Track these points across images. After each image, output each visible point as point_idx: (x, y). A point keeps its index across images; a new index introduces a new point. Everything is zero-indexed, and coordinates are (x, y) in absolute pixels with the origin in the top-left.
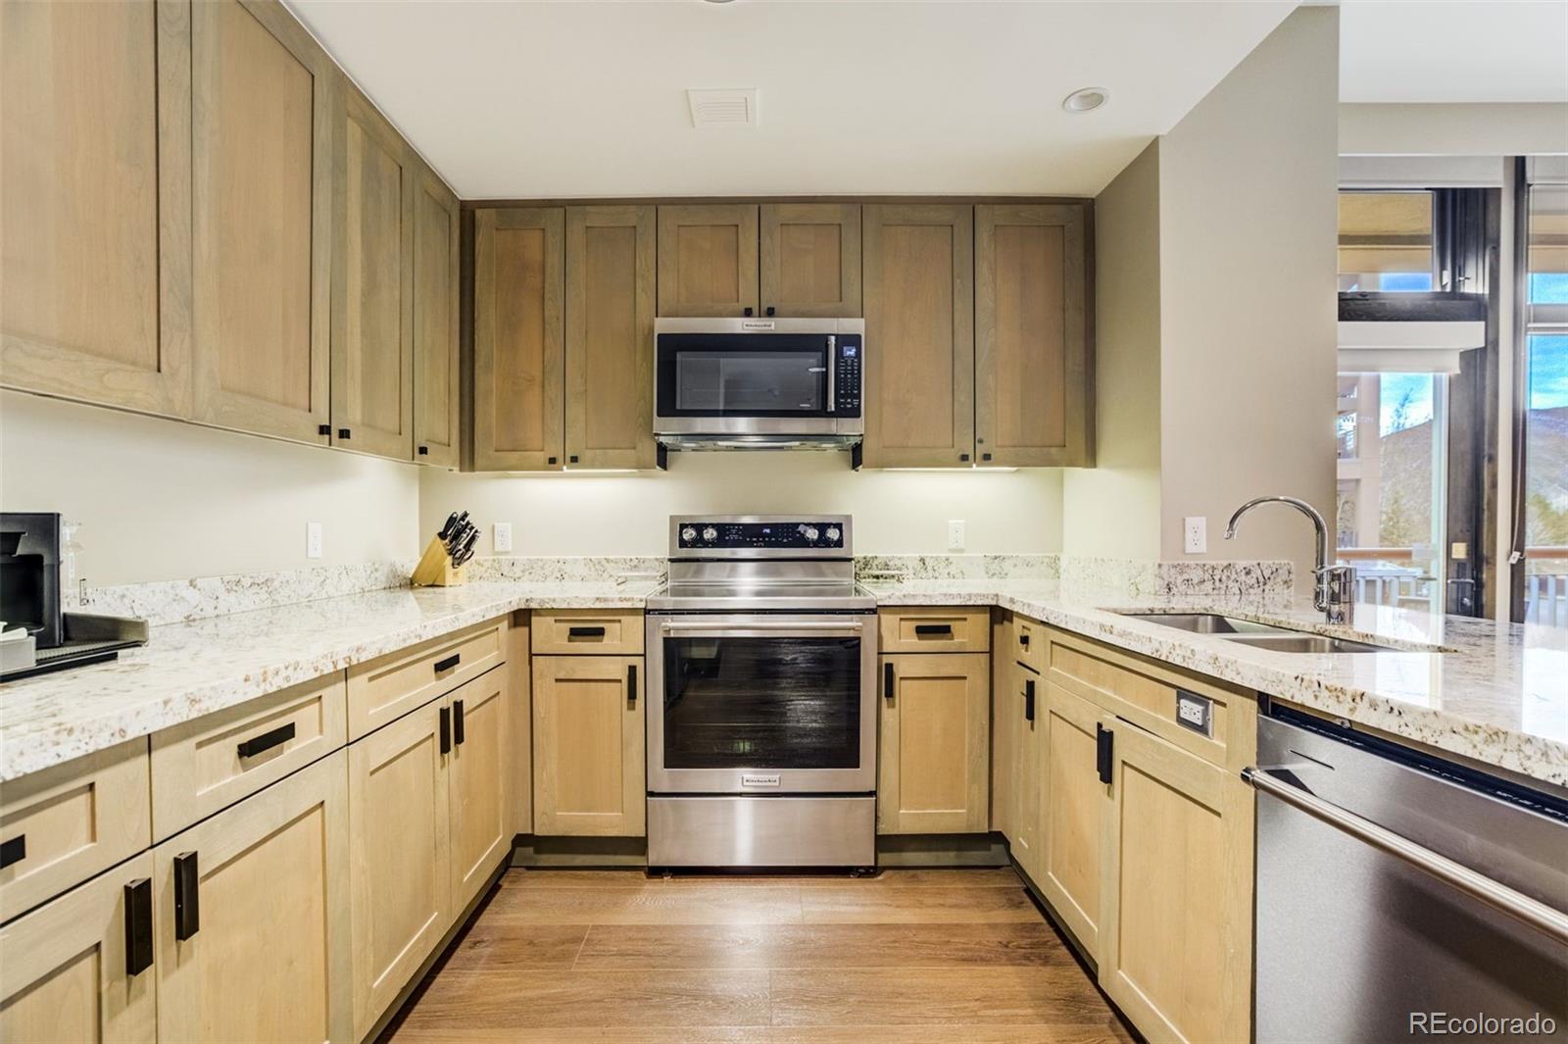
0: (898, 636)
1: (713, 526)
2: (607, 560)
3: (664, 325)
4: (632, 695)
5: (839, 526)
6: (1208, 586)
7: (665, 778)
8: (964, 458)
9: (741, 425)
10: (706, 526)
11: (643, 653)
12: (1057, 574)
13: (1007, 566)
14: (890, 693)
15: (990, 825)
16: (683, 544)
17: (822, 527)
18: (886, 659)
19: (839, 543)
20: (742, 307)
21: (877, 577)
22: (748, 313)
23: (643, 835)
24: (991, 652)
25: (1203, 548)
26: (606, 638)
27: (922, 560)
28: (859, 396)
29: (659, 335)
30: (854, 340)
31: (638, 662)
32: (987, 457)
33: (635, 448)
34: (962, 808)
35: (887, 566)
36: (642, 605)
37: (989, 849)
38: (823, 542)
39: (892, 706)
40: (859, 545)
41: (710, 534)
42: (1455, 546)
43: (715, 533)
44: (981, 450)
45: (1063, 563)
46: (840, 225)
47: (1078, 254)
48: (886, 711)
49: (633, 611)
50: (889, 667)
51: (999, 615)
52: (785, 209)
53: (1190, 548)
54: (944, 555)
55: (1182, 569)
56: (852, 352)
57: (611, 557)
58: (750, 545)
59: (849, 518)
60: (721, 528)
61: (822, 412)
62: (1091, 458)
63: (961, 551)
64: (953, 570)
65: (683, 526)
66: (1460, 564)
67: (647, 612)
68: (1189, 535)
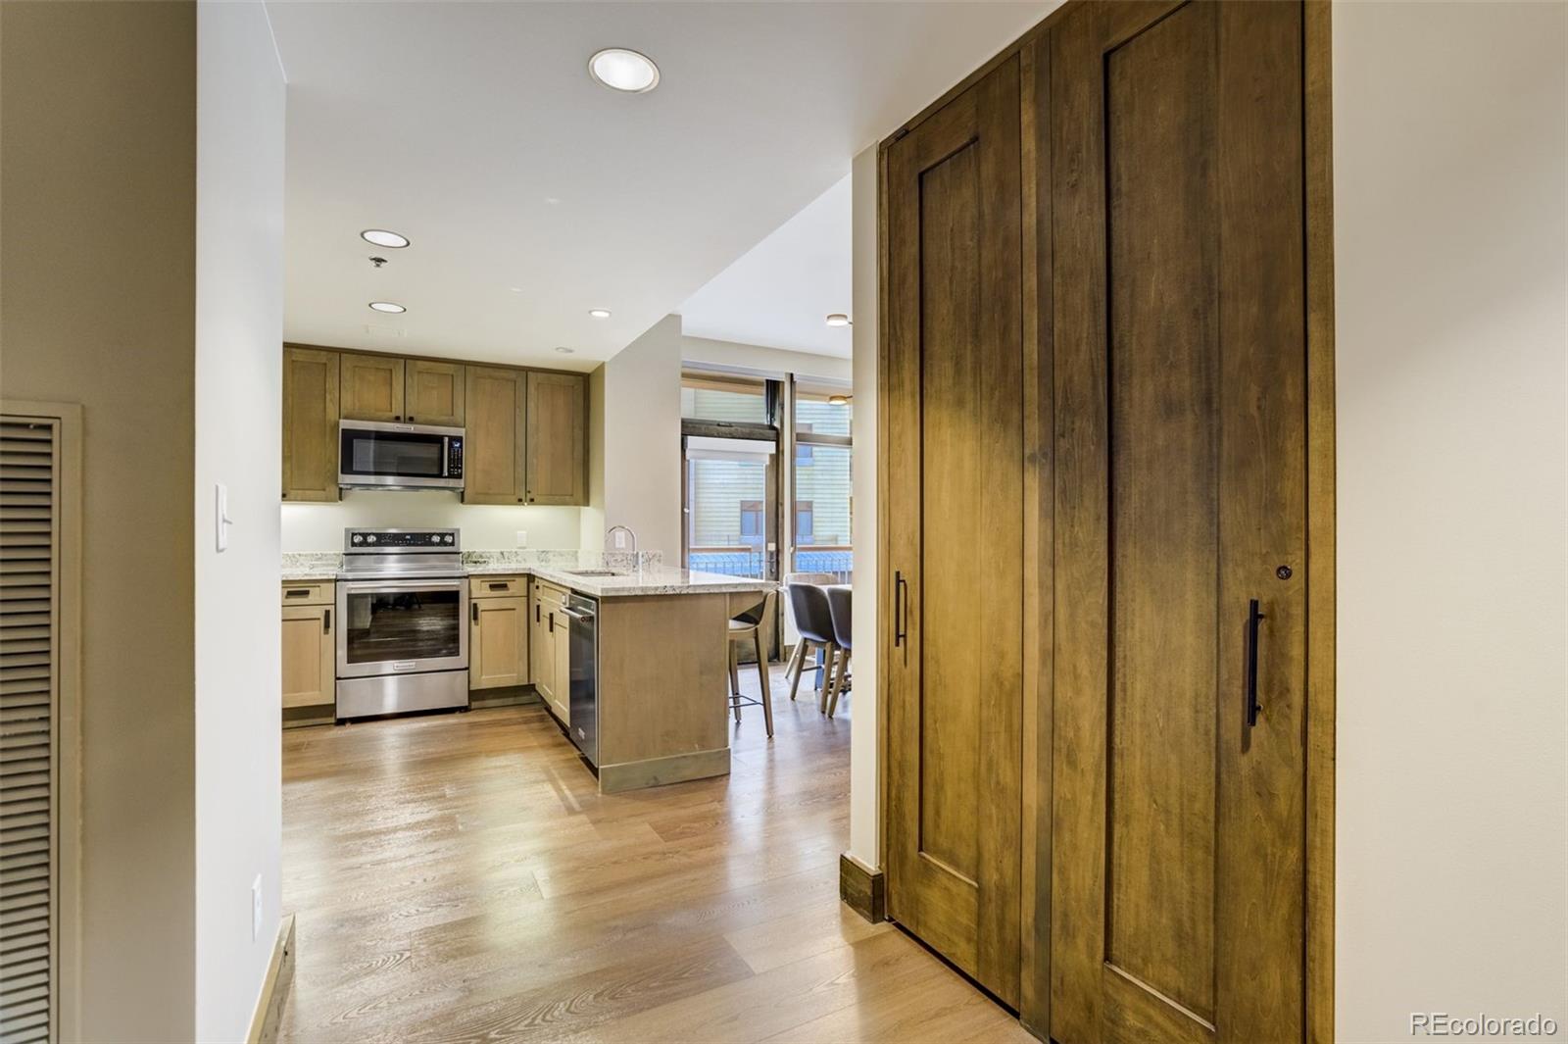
0: (480, 590)
1: (374, 534)
2: (300, 555)
3: (345, 424)
4: (327, 626)
5: (452, 535)
6: (625, 562)
7: (345, 668)
8: (520, 500)
9: (390, 480)
10: (369, 534)
11: (333, 602)
12: (577, 559)
13: (550, 556)
14: (476, 618)
15: (529, 681)
16: (354, 544)
17: (442, 535)
18: (473, 601)
19: (452, 544)
20: (394, 414)
21: (476, 562)
22: (397, 419)
23: (333, 702)
24: (528, 596)
25: (623, 545)
26: (310, 595)
27: (502, 553)
28: (461, 468)
29: (343, 430)
30: (459, 439)
31: (332, 608)
32: (532, 500)
33: (324, 490)
34: (513, 673)
35: (481, 557)
36: (334, 577)
37: (530, 695)
38: (443, 543)
39: (477, 624)
40: (464, 545)
41: (372, 539)
42: (769, 544)
43: (375, 539)
44: (529, 496)
45: (579, 554)
46: (452, 376)
47: (580, 401)
48: (474, 628)
49: (328, 581)
50: (475, 605)
51: (531, 578)
52: (420, 363)
53: (617, 546)
54: (514, 550)
55: (613, 555)
56: (458, 445)
57: (301, 553)
58: (396, 545)
59: (458, 530)
60: (379, 536)
61: (440, 476)
62: (586, 502)
63: (525, 548)
64: (519, 558)
65: (353, 535)
66: (772, 553)
67: (336, 580)
68: (617, 540)
